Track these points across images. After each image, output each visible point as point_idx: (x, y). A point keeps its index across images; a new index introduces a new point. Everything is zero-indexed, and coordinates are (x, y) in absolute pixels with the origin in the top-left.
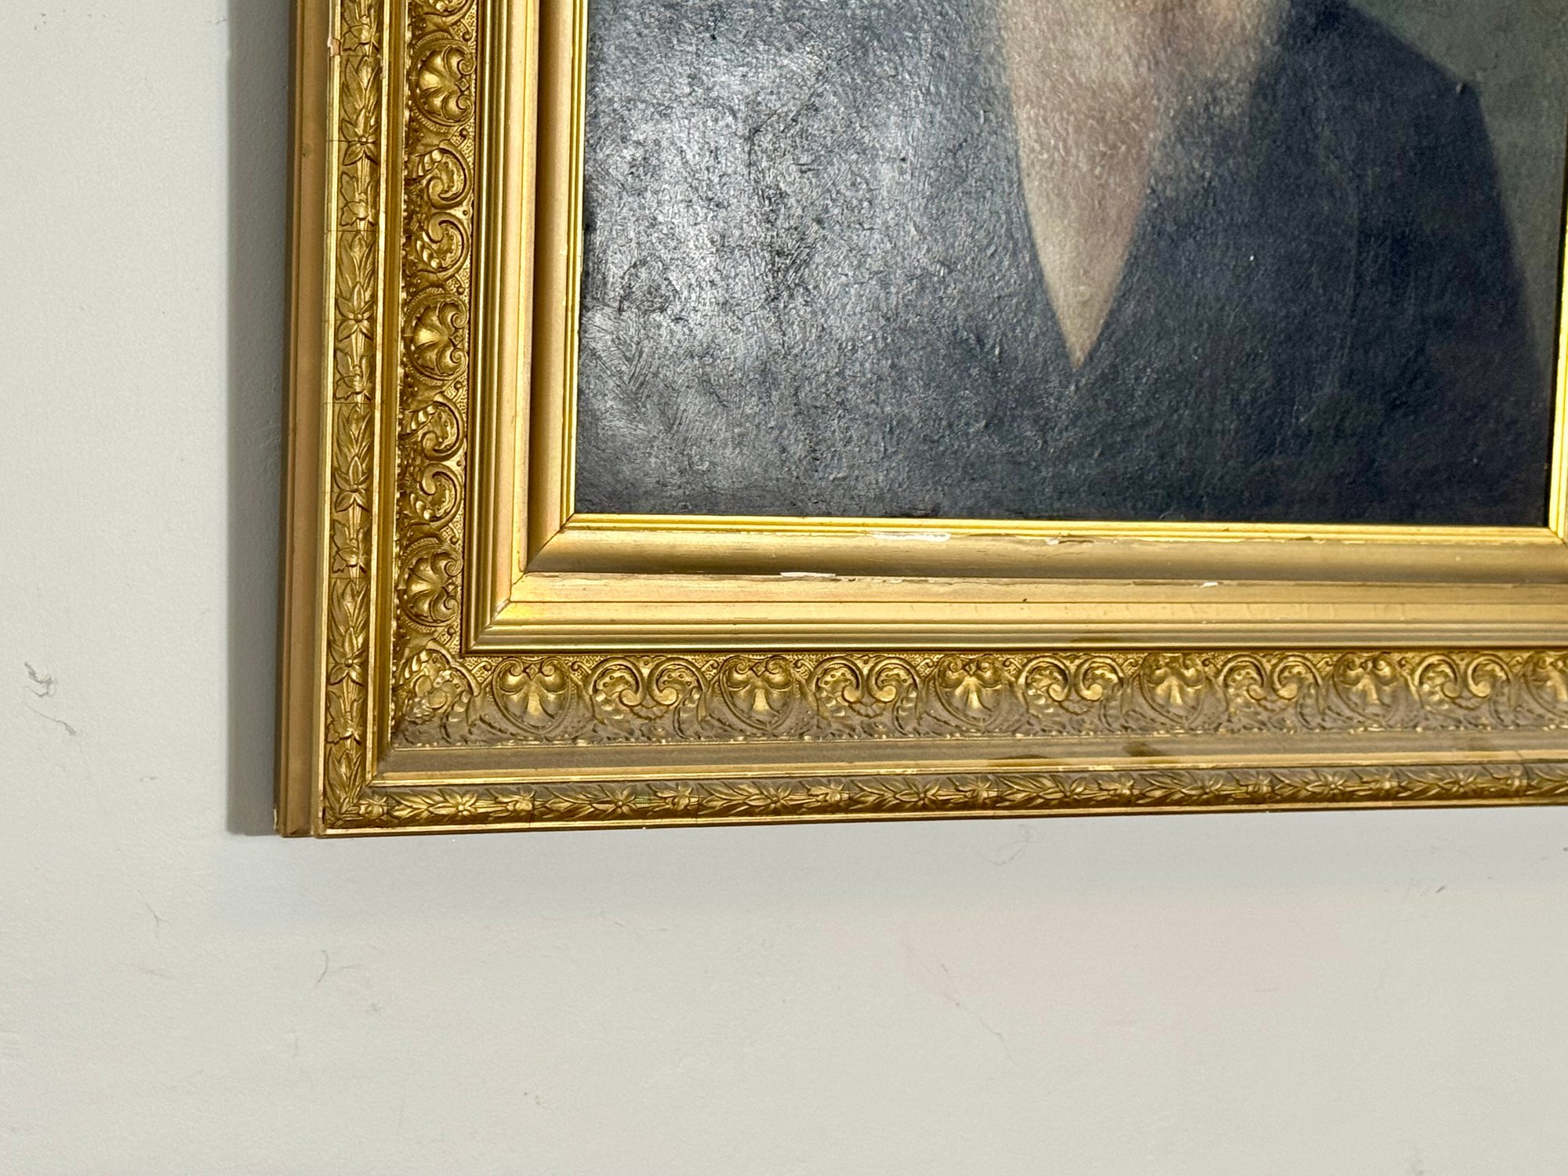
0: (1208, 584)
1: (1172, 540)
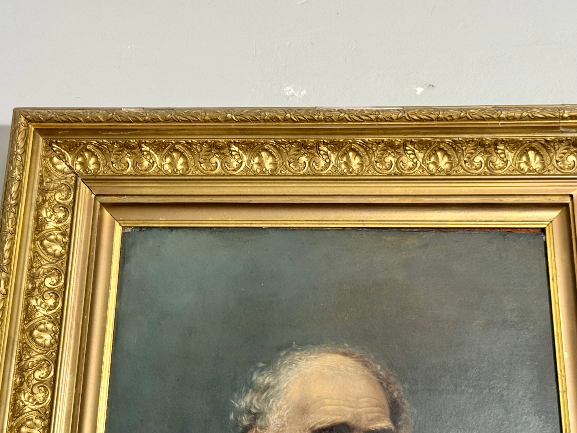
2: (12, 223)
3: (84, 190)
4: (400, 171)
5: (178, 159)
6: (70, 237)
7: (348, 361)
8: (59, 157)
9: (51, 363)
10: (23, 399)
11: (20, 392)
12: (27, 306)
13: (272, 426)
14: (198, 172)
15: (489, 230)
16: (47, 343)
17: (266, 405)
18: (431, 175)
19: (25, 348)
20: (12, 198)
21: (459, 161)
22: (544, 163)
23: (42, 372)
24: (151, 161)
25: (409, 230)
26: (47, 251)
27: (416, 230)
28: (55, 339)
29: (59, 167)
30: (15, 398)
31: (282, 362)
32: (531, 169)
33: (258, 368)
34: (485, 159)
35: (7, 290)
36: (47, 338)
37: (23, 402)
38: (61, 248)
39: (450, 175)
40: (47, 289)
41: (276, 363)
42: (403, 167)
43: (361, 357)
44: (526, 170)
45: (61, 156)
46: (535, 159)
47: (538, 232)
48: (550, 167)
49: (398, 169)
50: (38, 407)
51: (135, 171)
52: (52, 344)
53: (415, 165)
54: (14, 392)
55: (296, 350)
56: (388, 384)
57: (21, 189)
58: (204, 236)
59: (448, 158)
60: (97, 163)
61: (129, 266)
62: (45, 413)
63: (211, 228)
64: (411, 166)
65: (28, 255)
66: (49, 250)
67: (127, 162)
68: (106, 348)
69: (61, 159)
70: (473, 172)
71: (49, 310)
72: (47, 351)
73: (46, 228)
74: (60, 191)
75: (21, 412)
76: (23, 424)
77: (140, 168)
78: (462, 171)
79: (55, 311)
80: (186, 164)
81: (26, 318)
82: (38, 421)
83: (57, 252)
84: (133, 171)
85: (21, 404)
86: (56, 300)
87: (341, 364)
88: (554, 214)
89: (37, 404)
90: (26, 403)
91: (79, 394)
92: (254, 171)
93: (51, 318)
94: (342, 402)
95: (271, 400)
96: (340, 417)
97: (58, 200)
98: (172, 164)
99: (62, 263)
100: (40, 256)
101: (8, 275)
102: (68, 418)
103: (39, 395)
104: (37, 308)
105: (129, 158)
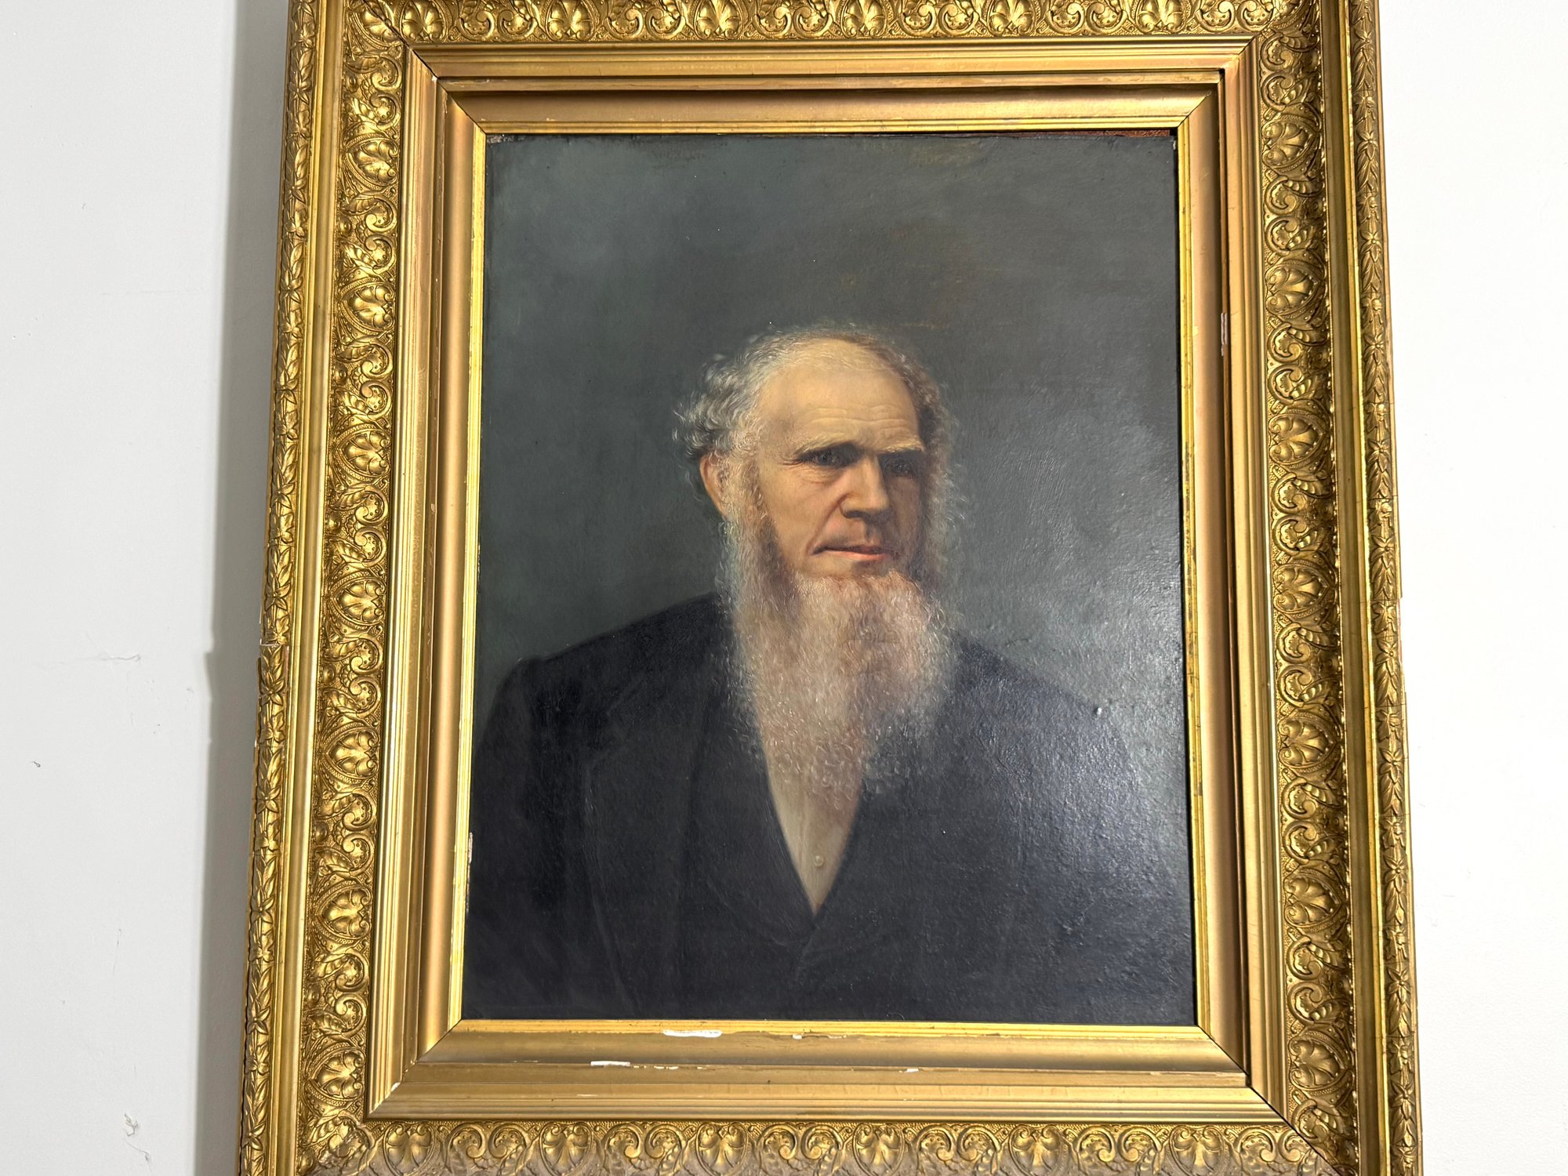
0: (910, 1070)
1: (889, 1035)
2: (304, 120)
3: (419, 68)
4: (945, 31)
5: (573, 14)
6: (401, 147)
7: (855, 349)
8: (374, 14)
9: (387, 350)
10: (347, 404)
11: (341, 393)
12: (341, 258)
13: (738, 449)
14: (606, 36)
15: (1086, 133)
16: (379, 319)
17: (728, 417)
18: (996, 36)
19: (343, 327)
20: (301, 77)
21: (1043, 11)
22: (1180, 16)
23: (375, 364)
24: (528, 17)
25: (957, 135)
26: (365, 171)
27: (968, 135)
28: (391, 314)
29: (375, 29)
30: (335, 401)
31: (752, 352)
32: (1160, 25)
33: (714, 362)
34: (1086, 9)
35: (305, 230)
36: (378, 312)
37: (348, 410)
38: (387, 167)
39: (1027, 36)
40: (370, 233)
41: (743, 353)
42: (950, 23)
43: (876, 343)
44: (1152, 27)
45: (377, 10)
46: (1167, 8)
47: (1166, 134)
48: (1191, 22)
49: (941, 26)
50: (373, 418)
51: (502, 34)
52: (386, 322)
53: (969, 20)
54: (332, 393)
55: (773, 334)
56: (917, 384)
57: (315, 62)
58: (621, 149)
59: (1025, 7)
60: (437, 21)
61: (502, 200)
62: (385, 427)
63: (632, 135)
64: (963, 22)
65: (335, 175)
66: (368, 168)
67: (488, 20)
68: (472, 331)
69: (378, 16)
70: (1066, 30)
71: (377, 267)
72: (380, 333)
73: (361, 132)
74: (379, 70)
75: (346, 423)
76: (352, 442)
77: (509, 29)
78: (1047, 30)
79: (386, 268)
80: (586, 20)
81: (340, 277)
82: (375, 439)
83: (382, 173)
84: (499, 35)
85: (346, 412)
86: (387, 252)
87: (844, 355)
88: (1192, 103)
89: (371, 412)
90: (354, 411)
91: (436, 400)
92: (701, 33)
93: (381, 280)
94: (845, 412)
95: (736, 411)
96: (842, 434)
97: (377, 85)
98: (564, 22)
99: (391, 191)
100: (354, 178)
101: (306, 206)
102: (420, 435)
103: (373, 400)
104: (357, 262)
105: (491, 11)
